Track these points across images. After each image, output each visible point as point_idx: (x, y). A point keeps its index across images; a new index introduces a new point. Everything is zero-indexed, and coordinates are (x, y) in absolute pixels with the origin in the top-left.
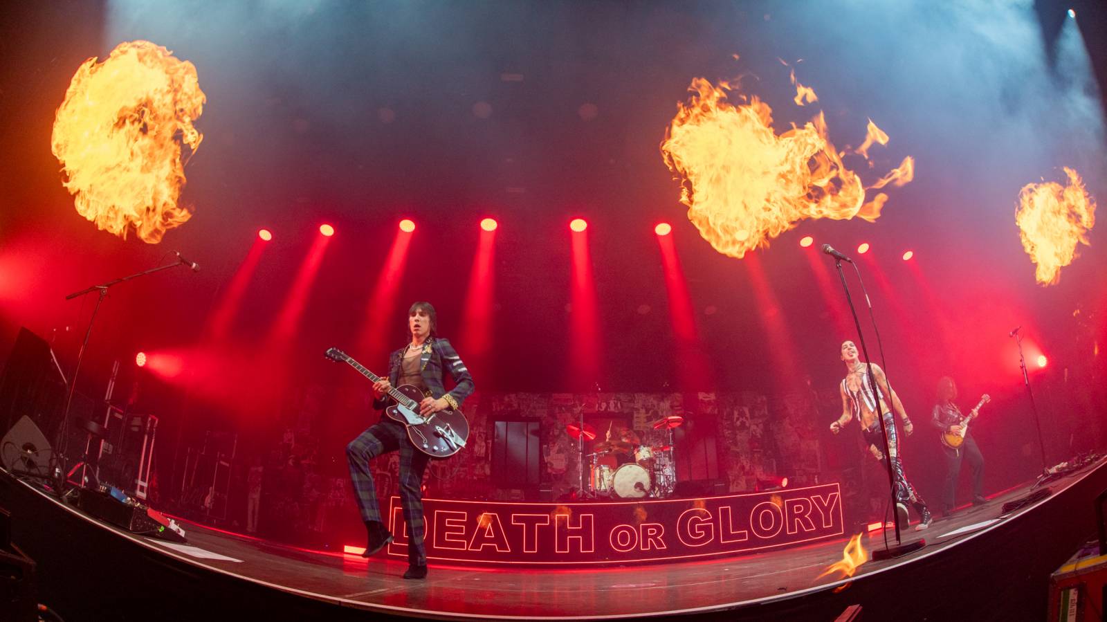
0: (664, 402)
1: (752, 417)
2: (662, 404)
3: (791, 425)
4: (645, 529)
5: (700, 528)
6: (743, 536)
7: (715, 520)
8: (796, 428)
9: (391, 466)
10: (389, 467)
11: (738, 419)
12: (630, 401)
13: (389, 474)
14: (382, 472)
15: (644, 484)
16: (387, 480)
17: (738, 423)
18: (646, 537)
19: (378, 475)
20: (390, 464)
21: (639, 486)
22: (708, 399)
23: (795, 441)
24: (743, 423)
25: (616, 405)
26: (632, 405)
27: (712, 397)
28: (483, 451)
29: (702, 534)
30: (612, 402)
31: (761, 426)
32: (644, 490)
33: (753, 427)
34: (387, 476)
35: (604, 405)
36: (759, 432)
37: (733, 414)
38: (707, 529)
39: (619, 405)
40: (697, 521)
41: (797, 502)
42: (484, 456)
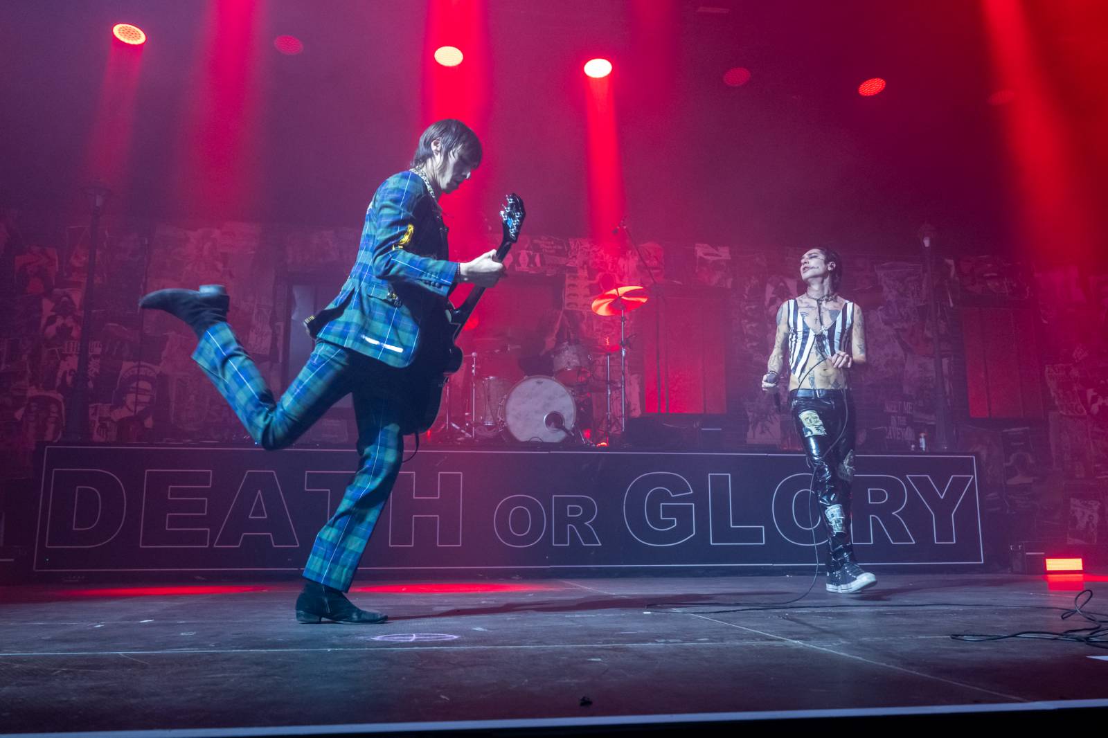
0: (626, 258)
2: (621, 262)
3: (886, 323)
4: (562, 504)
5: (668, 511)
6: (756, 535)
7: (699, 497)
8: (897, 330)
9: (64, 379)
10: (58, 382)
12: (558, 253)
13: (60, 397)
14: (43, 393)
15: (565, 417)
16: (54, 408)
18: (562, 521)
19: (33, 399)
20: (60, 374)
21: (555, 420)
22: (716, 258)
23: (894, 355)
25: (532, 259)
26: (562, 261)
27: (724, 253)
28: (267, 342)
29: (672, 523)
32: (564, 429)
34: (56, 401)
37: (764, 291)
38: (683, 514)
39: (537, 260)
40: (664, 496)
41: (877, 482)
42: (267, 353)
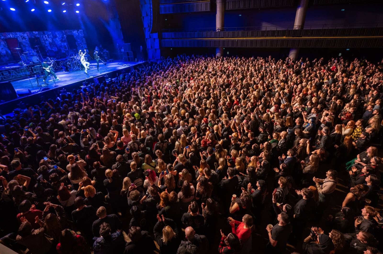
1: (48, 37)
11: (45, 38)
17: (45, 39)
24: (46, 39)
27: (37, 33)
30: (11, 35)
31: (51, 40)
33: (49, 40)
35: (9, 36)
36: (51, 41)
37: (43, 37)
